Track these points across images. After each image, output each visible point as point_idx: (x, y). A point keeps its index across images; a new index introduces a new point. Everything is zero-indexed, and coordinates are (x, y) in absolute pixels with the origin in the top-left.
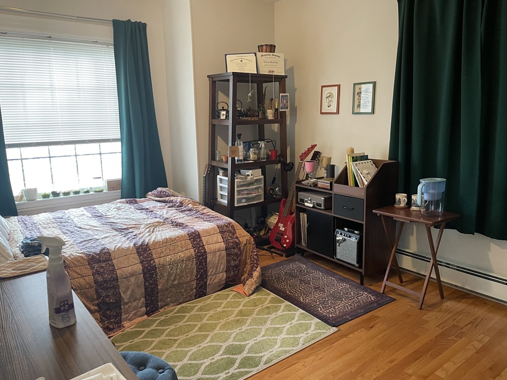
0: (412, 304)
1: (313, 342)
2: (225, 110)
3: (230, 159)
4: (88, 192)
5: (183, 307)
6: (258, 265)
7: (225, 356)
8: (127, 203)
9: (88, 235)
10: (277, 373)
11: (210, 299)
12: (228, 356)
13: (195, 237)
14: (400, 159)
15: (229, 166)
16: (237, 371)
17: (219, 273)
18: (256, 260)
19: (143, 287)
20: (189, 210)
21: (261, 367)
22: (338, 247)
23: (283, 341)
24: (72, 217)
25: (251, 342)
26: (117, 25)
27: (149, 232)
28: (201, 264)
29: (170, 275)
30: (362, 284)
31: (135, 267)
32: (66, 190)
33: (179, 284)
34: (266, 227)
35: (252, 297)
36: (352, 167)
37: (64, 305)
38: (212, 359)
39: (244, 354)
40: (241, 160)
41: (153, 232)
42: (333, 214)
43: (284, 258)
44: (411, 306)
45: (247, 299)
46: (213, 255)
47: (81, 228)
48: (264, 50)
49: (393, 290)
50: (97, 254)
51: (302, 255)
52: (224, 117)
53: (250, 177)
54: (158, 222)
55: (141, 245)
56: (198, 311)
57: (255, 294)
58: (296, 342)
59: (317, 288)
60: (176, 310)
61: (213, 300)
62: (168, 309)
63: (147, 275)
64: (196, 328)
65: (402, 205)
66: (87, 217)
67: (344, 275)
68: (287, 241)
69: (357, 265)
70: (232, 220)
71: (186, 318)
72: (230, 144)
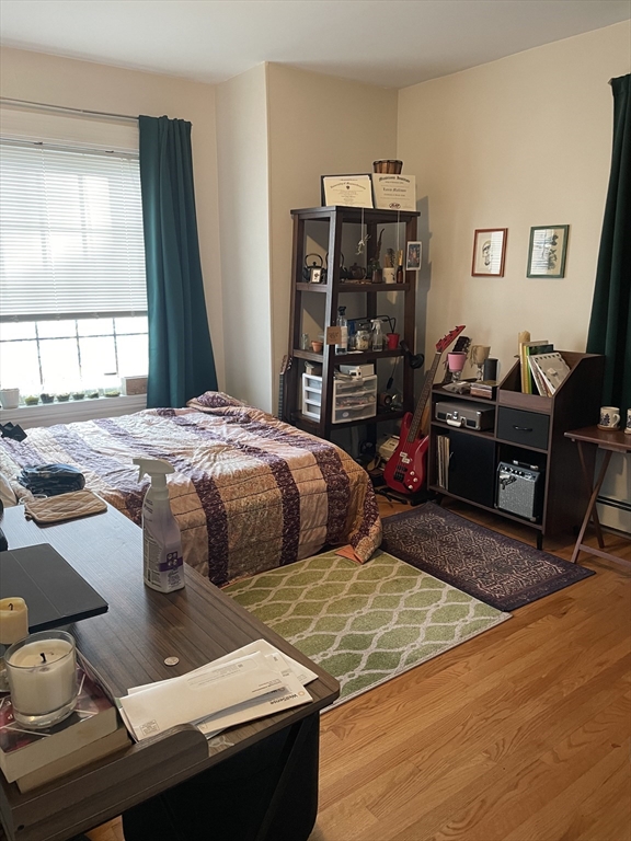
0: (623, 581)
1: (476, 633)
2: (318, 267)
3: (326, 348)
4: (96, 396)
5: (264, 577)
6: (377, 515)
7: (344, 651)
8: (160, 414)
9: (115, 464)
10: (428, 677)
11: (304, 567)
12: (348, 651)
13: (281, 470)
14: (607, 352)
15: (325, 359)
16: (366, 672)
17: (317, 527)
18: (374, 508)
19: (207, 545)
20: (263, 428)
21: (401, 668)
22: (501, 490)
23: (430, 633)
24: (81, 435)
25: (380, 632)
26: (145, 124)
27: (209, 460)
28: (291, 510)
29: (245, 527)
30: (540, 548)
31: (195, 514)
32: (62, 393)
33: (259, 541)
34: (377, 458)
35: (369, 564)
36: (529, 363)
37: (172, 560)
38: (325, 655)
39: (373, 649)
40: (343, 350)
41: (215, 461)
42: (495, 439)
43: (408, 507)
44: (623, 584)
45: (361, 568)
46: (310, 498)
47: (99, 452)
48: (384, 169)
49: (592, 558)
50: (139, 493)
51: (439, 503)
52: (318, 280)
53: (358, 376)
54: (219, 446)
55: (203, 481)
56: (287, 584)
57: (373, 561)
58: (449, 633)
59: (469, 554)
60: (253, 583)
61: (308, 567)
62: (240, 580)
63: (213, 528)
64: (291, 610)
65: (612, 425)
66: (104, 435)
67: (509, 535)
68: (415, 480)
69: (533, 519)
70: (334, 446)
71: (272, 595)
72: (328, 324)
